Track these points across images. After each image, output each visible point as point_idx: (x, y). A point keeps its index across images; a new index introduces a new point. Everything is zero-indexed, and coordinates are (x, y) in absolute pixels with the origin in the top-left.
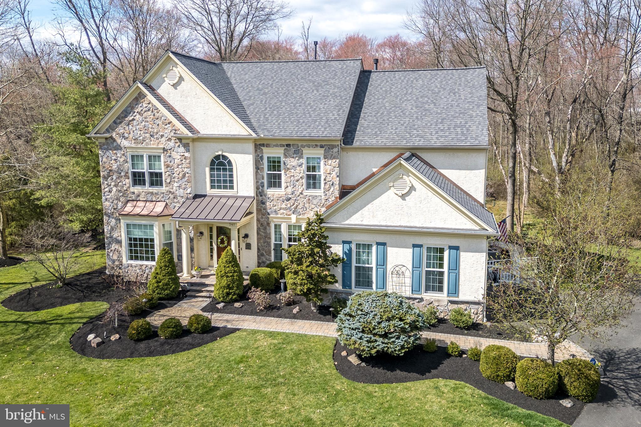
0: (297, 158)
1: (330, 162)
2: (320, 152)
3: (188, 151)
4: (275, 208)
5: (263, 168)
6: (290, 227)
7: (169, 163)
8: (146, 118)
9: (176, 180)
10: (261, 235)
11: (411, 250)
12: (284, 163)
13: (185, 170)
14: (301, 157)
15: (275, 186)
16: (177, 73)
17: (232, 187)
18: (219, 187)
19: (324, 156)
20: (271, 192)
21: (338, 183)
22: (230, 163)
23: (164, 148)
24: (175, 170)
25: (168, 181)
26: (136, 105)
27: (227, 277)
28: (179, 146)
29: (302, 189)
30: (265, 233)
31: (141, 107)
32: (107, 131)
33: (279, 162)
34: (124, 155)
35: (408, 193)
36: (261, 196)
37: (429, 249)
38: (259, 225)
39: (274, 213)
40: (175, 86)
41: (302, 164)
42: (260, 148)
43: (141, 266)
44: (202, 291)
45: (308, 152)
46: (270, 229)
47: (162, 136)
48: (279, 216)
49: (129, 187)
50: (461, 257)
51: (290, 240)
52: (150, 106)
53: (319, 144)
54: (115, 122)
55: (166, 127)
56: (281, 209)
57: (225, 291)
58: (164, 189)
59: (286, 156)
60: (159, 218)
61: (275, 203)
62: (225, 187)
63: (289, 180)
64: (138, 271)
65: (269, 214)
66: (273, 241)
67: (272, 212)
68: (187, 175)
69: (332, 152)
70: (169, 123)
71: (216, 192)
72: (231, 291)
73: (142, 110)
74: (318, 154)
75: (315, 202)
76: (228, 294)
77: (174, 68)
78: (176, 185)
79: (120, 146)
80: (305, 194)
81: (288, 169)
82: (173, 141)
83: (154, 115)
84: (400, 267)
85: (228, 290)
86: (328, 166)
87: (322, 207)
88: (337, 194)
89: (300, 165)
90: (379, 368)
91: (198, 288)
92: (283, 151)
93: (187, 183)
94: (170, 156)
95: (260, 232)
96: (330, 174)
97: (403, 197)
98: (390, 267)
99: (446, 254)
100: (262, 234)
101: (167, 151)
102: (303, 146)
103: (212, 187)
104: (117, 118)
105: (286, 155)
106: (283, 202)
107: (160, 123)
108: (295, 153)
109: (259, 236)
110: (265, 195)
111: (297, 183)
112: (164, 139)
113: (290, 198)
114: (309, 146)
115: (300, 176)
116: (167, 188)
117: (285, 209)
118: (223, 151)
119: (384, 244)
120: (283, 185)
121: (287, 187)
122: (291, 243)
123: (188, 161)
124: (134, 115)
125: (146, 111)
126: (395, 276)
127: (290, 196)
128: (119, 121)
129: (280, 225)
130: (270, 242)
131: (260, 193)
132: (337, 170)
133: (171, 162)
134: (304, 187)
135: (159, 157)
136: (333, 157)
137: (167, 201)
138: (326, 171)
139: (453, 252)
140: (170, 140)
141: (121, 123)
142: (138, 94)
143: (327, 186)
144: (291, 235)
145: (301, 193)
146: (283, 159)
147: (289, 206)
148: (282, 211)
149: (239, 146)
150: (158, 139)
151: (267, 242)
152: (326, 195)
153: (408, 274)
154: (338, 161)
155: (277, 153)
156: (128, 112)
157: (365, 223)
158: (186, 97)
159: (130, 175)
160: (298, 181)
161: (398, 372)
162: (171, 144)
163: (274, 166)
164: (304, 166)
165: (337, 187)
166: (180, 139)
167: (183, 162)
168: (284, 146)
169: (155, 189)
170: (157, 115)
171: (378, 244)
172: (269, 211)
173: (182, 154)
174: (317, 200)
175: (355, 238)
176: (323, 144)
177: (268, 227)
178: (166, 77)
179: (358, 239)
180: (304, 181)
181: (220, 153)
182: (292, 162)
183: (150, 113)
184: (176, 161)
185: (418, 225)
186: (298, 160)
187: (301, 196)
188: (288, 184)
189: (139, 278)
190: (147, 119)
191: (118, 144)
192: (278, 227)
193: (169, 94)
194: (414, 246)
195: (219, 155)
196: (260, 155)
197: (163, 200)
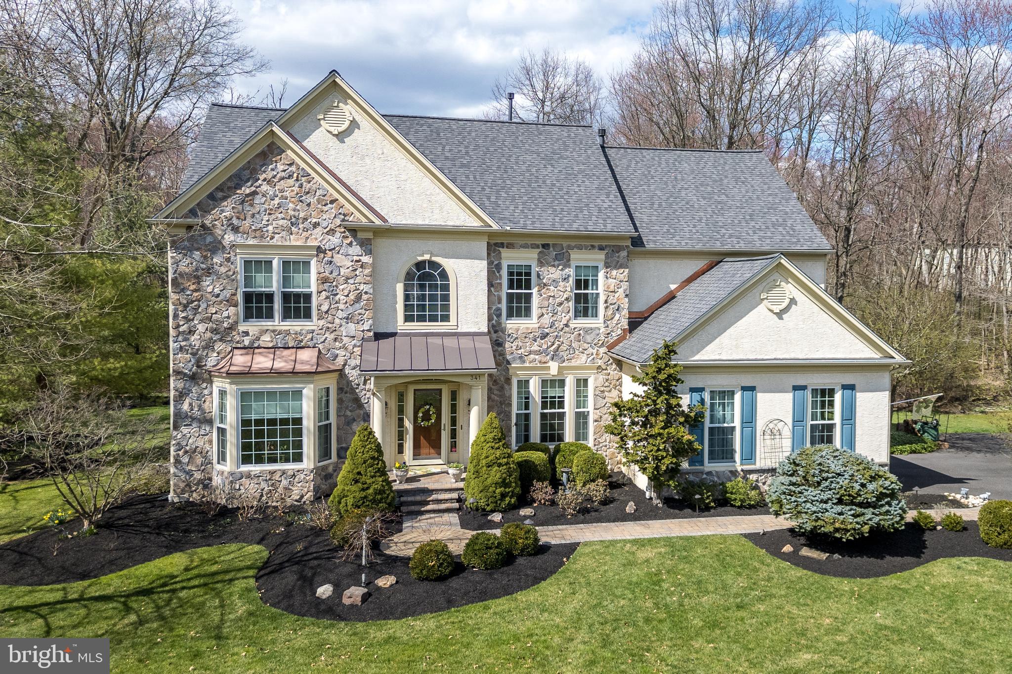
0: (560, 267)
1: (614, 272)
2: (598, 258)
3: (369, 252)
4: (520, 352)
5: (500, 284)
6: (544, 383)
7: (327, 274)
8: (282, 191)
9: (341, 306)
10: (493, 401)
11: (791, 395)
12: (538, 276)
13: (362, 287)
14: (567, 265)
15: (519, 315)
16: (348, 114)
17: (446, 318)
18: (421, 319)
19: (606, 263)
20: (512, 325)
21: (627, 306)
22: (444, 275)
23: (319, 247)
24: (341, 287)
25: (325, 308)
26: (262, 166)
27: (500, 465)
28: (350, 244)
29: (568, 317)
30: (500, 396)
31: (272, 170)
32: (193, 213)
33: (528, 274)
34: (228, 260)
35: (786, 309)
36: (496, 332)
37: (815, 391)
38: (491, 383)
39: (518, 361)
40: (341, 137)
41: (569, 276)
42: (495, 251)
43: (272, 473)
44: (427, 503)
45: (579, 258)
46: (511, 389)
47: (316, 225)
48: (527, 365)
49: (236, 323)
50: (858, 400)
51: (544, 405)
52: (293, 168)
53: (596, 244)
54: (211, 196)
55: (325, 208)
56: (530, 353)
57: (498, 491)
58: (314, 323)
59: (541, 264)
60: (317, 377)
61: (520, 344)
62: (433, 319)
63: (546, 303)
64: (263, 485)
65: (508, 363)
66: (515, 411)
67: (514, 359)
68: (365, 297)
69: (619, 257)
70: (332, 202)
71: (416, 327)
72: (507, 490)
73: (274, 177)
74: (595, 260)
75: (589, 338)
76: (503, 496)
77: (340, 104)
78: (340, 314)
79: (220, 243)
80: (572, 326)
81: (545, 285)
82: (338, 235)
83: (301, 186)
84: (775, 422)
85: (502, 489)
86: (610, 280)
87: (600, 347)
88: (625, 324)
89: (565, 279)
90: (862, 557)
91: (418, 498)
92: (536, 256)
93: (363, 311)
94: (331, 262)
95: (493, 396)
96: (614, 292)
97: (780, 315)
98: (760, 424)
99: (838, 397)
100: (496, 398)
101: (324, 252)
102: (570, 247)
103: (408, 318)
104: (217, 188)
105: (541, 262)
106: (535, 340)
107: (313, 201)
108: (556, 258)
109: (491, 403)
110: (503, 330)
111: (560, 309)
112: (319, 230)
113: (548, 334)
114: (580, 248)
115: (565, 296)
116: (321, 323)
117: (538, 353)
118: (432, 255)
119: (752, 389)
120: (535, 311)
121: (543, 315)
122: (545, 411)
123: (367, 271)
124: (257, 184)
125: (282, 179)
126: (769, 437)
127: (546, 331)
128: (220, 195)
129: (527, 382)
130: (510, 412)
131: (493, 326)
132: (625, 285)
133: (331, 273)
134: (570, 314)
135: (307, 264)
136: (619, 266)
137: (320, 346)
138: (608, 288)
139: (848, 392)
140: (332, 232)
141: (225, 198)
142: (268, 146)
143: (610, 312)
144: (547, 397)
145: (567, 325)
146: (535, 269)
147: (545, 347)
148: (532, 356)
149: (464, 245)
150: (306, 230)
151: (505, 412)
152: (607, 326)
153: (787, 432)
154: (627, 271)
155: (525, 258)
156: (244, 178)
157: (724, 357)
158: (362, 158)
159: (240, 298)
160: (561, 304)
161: (888, 558)
162: (335, 240)
163: (519, 281)
164: (571, 279)
165: (625, 312)
166: (353, 231)
167: (357, 273)
168: (538, 247)
169: (295, 325)
170: (307, 186)
171: (744, 389)
172: (509, 357)
173: (355, 258)
174: (593, 336)
175: (709, 383)
176: (604, 244)
177: (506, 387)
178: (324, 119)
179: (714, 383)
180: (571, 304)
181: (427, 257)
182: (552, 273)
183: (291, 182)
184: (342, 271)
185: (800, 357)
186: (562, 270)
187: (567, 329)
188: (544, 311)
189: (264, 498)
190: (287, 194)
191: (215, 238)
192: (524, 384)
193: (327, 149)
194: (796, 388)
195: (424, 262)
196: (496, 262)
197: (310, 344)
